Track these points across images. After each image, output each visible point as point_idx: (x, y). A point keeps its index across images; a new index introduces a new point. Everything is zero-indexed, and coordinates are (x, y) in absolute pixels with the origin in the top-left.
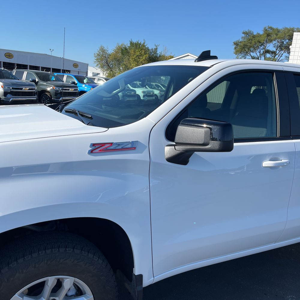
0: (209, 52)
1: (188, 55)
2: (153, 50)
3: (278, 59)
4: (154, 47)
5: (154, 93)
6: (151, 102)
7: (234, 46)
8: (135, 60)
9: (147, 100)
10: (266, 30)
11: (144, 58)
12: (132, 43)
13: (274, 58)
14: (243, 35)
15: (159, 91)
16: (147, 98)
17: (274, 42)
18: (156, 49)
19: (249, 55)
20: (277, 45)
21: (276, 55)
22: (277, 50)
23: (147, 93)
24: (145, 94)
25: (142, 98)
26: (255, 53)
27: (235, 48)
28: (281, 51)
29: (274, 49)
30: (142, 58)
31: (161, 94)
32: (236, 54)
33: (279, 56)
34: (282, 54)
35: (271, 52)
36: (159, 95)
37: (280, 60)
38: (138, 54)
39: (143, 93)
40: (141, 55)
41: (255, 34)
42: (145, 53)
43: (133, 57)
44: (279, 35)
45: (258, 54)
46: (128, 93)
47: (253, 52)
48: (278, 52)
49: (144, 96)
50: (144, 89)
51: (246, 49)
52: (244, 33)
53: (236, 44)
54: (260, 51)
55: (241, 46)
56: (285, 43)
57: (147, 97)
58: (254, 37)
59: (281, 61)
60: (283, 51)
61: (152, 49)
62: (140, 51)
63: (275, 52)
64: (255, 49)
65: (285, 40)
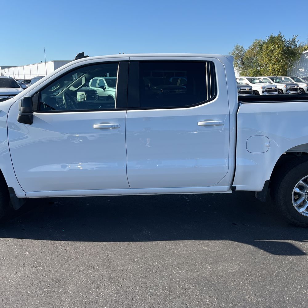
0: (83, 53)
5: (276, 88)
11: (277, 52)
15: (285, 85)
16: (265, 93)
18: (294, 40)
23: (267, 88)
24: (264, 90)
25: (261, 94)
31: (286, 88)
38: (271, 48)
39: (263, 88)
40: (274, 49)
42: (279, 47)
43: (266, 53)
46: (241, 89)
49: (263, 92)
50: (263, 85)
57: (267, 92)
61: (289, 40)
62: (272, 46)
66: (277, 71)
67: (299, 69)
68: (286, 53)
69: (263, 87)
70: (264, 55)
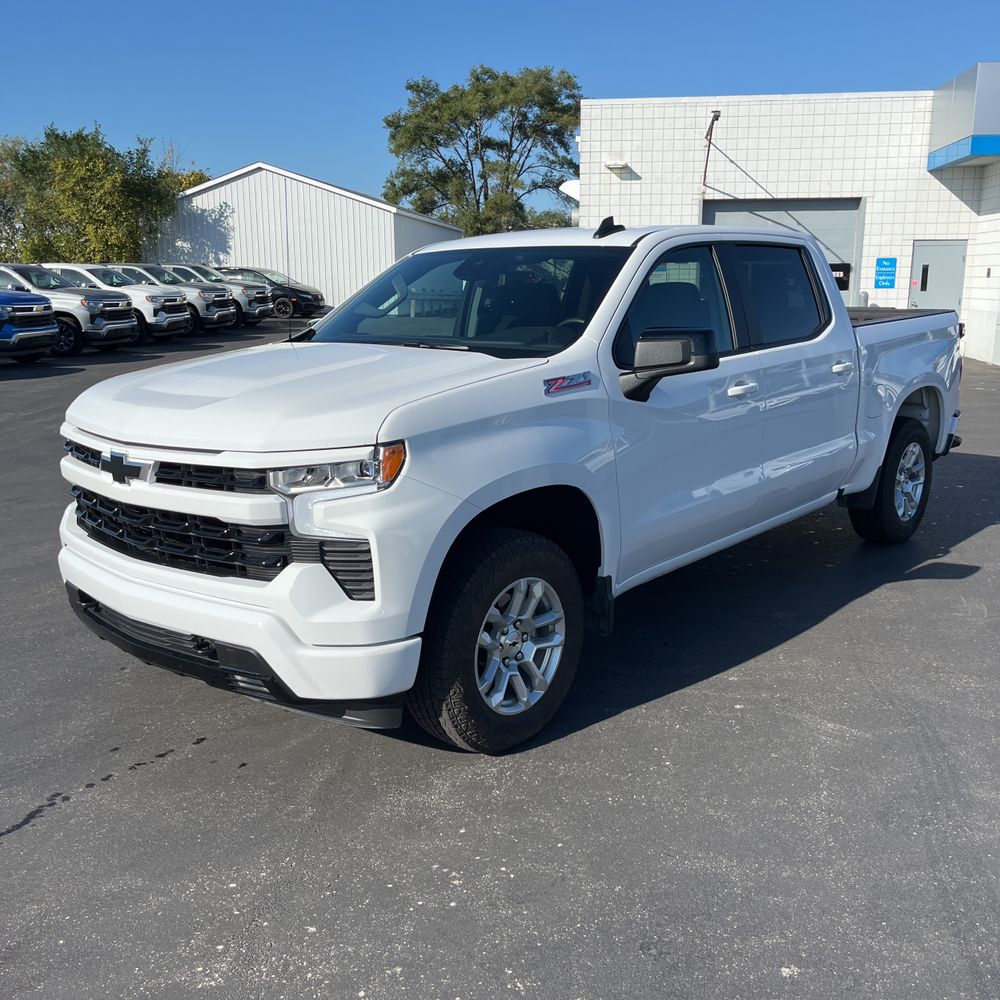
1: (260, 169)
2: (135, 156)
3: (521, 162)
4: (135, 146)
5: (184, 299)
6: (181, 328)
7: (389, 130)
8: (74, 194)
9: (170, 324)
10: (478, 79)
11: (108, 185)
12: (53, 137)
13: (509, 160)
14: (410, 95)
15: (195, 291)
16: (165, 319)
17: (502, 115)
18: (144, 152)
19: (434, 155)
20: (510, 121)
21: (512, 152)
22: (512, 137)
23: (165, 301)
24: (158, 306)
25: (150, 319)
26: (451, 149)
27: (393, 137)
28: (525, 141)
29: (505, 137)
30: (102, 186)
32: (397, 155)
33: (521, 155)
34: (529, 150)
35: (497, 144)
36: (199, 304)
37: (525, 167)
38: (82, 172)
39: (152, 301)
40: (93, 176)
41: (444, 89)
42: (108, 171)
43: (67, 186)
44: (512, 93)
45: (463, 152)
47: (446, 146)
48: (515, 143)
49: (156, 312)
50: (160, 289)
51: (425, 139)
52: (410, 87)
53: (393, 123)
54: (467, 142)
55: (408, 130)
56: (530, 115)
57: (167, 313)
58: (445, 99)
59: (530, 170)
60: (531, 140)
61: (129, 153)
62: (87, 165)
63: (506, 144)
64: (451, 137)
65: (530, 107)
66: (116, 246)
67: (174, 241)
68: (131, 193)
69: (152, 299)
70: (64, 191)
